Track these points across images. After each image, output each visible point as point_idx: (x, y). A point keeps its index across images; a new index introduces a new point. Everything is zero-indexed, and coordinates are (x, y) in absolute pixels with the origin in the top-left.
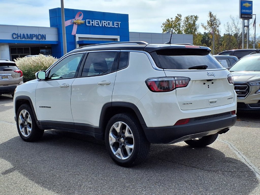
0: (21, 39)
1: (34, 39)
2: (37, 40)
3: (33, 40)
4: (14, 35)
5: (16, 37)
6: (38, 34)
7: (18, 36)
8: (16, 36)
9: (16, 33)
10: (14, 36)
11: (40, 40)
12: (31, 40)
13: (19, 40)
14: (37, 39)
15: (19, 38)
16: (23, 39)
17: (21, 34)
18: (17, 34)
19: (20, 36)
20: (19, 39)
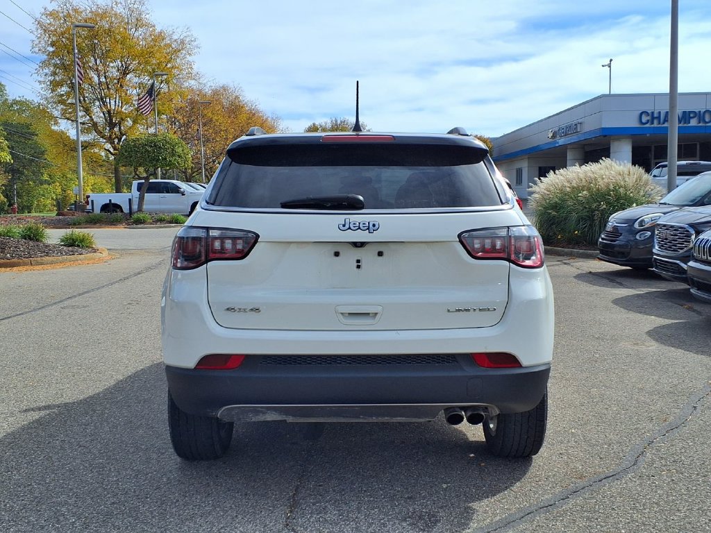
0: (659, 123)
1: (693, 122)
2: (700, 125)
3: (689, 125)
4: (643, 116)
5: (648, 121)
6: (703, 111)
7: (653, 118)
8: (649, 118)
9: (649, 112)
10: (644, 119)
11: (707, 125)
12: (685, 125)
13: (654, 127)
14: (699, 123)
15: (656, 121)
16: (664, 123)
17: (660, 113)
18: (650, 114)
19: (659, 118)
20: (655, 124)
